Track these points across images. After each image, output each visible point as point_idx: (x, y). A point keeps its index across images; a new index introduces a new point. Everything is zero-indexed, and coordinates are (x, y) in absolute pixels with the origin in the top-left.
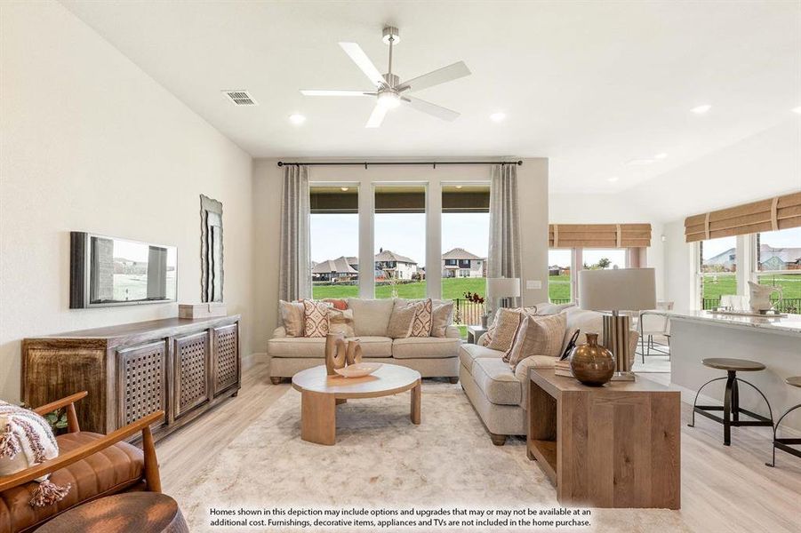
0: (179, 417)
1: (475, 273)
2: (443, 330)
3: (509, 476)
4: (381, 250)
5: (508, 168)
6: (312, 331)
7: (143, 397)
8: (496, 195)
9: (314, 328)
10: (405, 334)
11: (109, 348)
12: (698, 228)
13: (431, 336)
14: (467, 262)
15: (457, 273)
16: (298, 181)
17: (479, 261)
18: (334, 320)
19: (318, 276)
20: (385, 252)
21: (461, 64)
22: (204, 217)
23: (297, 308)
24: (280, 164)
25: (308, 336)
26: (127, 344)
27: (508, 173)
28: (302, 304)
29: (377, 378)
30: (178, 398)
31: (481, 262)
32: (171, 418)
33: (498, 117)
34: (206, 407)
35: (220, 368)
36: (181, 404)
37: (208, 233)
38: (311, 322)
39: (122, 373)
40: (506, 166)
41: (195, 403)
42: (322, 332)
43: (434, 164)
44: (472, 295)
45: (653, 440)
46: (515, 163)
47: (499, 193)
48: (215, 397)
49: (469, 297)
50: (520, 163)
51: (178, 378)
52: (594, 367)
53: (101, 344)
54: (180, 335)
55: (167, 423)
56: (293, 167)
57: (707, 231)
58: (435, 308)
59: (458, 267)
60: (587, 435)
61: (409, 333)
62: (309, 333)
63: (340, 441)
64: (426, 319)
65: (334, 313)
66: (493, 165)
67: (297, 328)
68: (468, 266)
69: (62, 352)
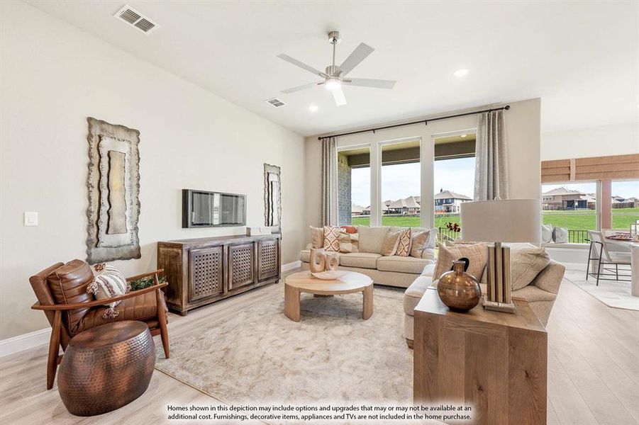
0: (231, 290)
2: (419, 252)
3: (395, 374)
4: (441, 190)
5: (494, 115)
6: (328, 246)
7: (206, 276)
8: (483, 139)
10: (390, 253)
11: (184, 249)
13: (410, 255)
16: (330, 148)
18: (343, 240)
19: (394, 210)
20: (445, 192)
21: (363, 45)
22: (266, 177)
23: (320, 231)
24: (320, 139)
26: (195, 248)
27: (494, 119)
28: (323, 229)
29: (343, 282)
30: (231, 279)
32: (226, 289)
33: (461, 73)
34: (252, 287)
35: (264, 265)
36: (233, 283)
37: (269, 186)
38: (327, 241)
39: (192, 262)
40: (492, 113)
41: (244, 284)
42: (335, 248)
43: (426, 121)
44: (453, 225)
45: (510, 375)
46: (502, 109)
47: (485, 138)
48: (259, 281)
49: (450, 227)
50: (507, 108)
51: (231, 268)
52: (454, 293)
53: (180, 246)
54: (232, 245)
55: (223, 292)
56: (327, 139)
58: (415, 235)
60: (437, 354)
61: (394, 252)
62: (325, 248)
63: (304, 320)
64: (406, 242)
65: (343, 236)
66: (479, 114)
67: (319, 245)
69: (169, 249)
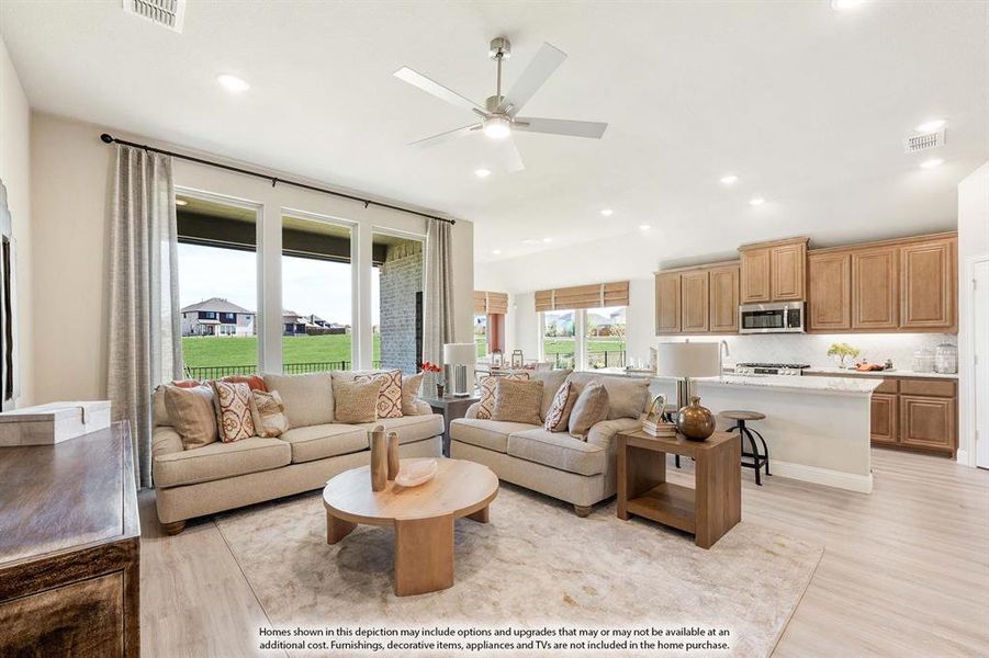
1: (243, 330)
2: (415, 407)
6: (235, 431)
9: (239, 426)
12: (543, 300)
14: (231, 316)
15: (217, 330)
17: (248, 315)
18: (267, 409)
23: (200, 397)
24: (106, 138)
25: (232, 441)
28: (210, 389)
31: (252, 317)
38: (233, 417)
50: (453, 222)
56: (137, 150)
57: (553, 304)
59: (218, 322)
62: (232, 435)
64: (396, 395)
65: (264, 399)
67: (207, 429)
68: (234, 321)
